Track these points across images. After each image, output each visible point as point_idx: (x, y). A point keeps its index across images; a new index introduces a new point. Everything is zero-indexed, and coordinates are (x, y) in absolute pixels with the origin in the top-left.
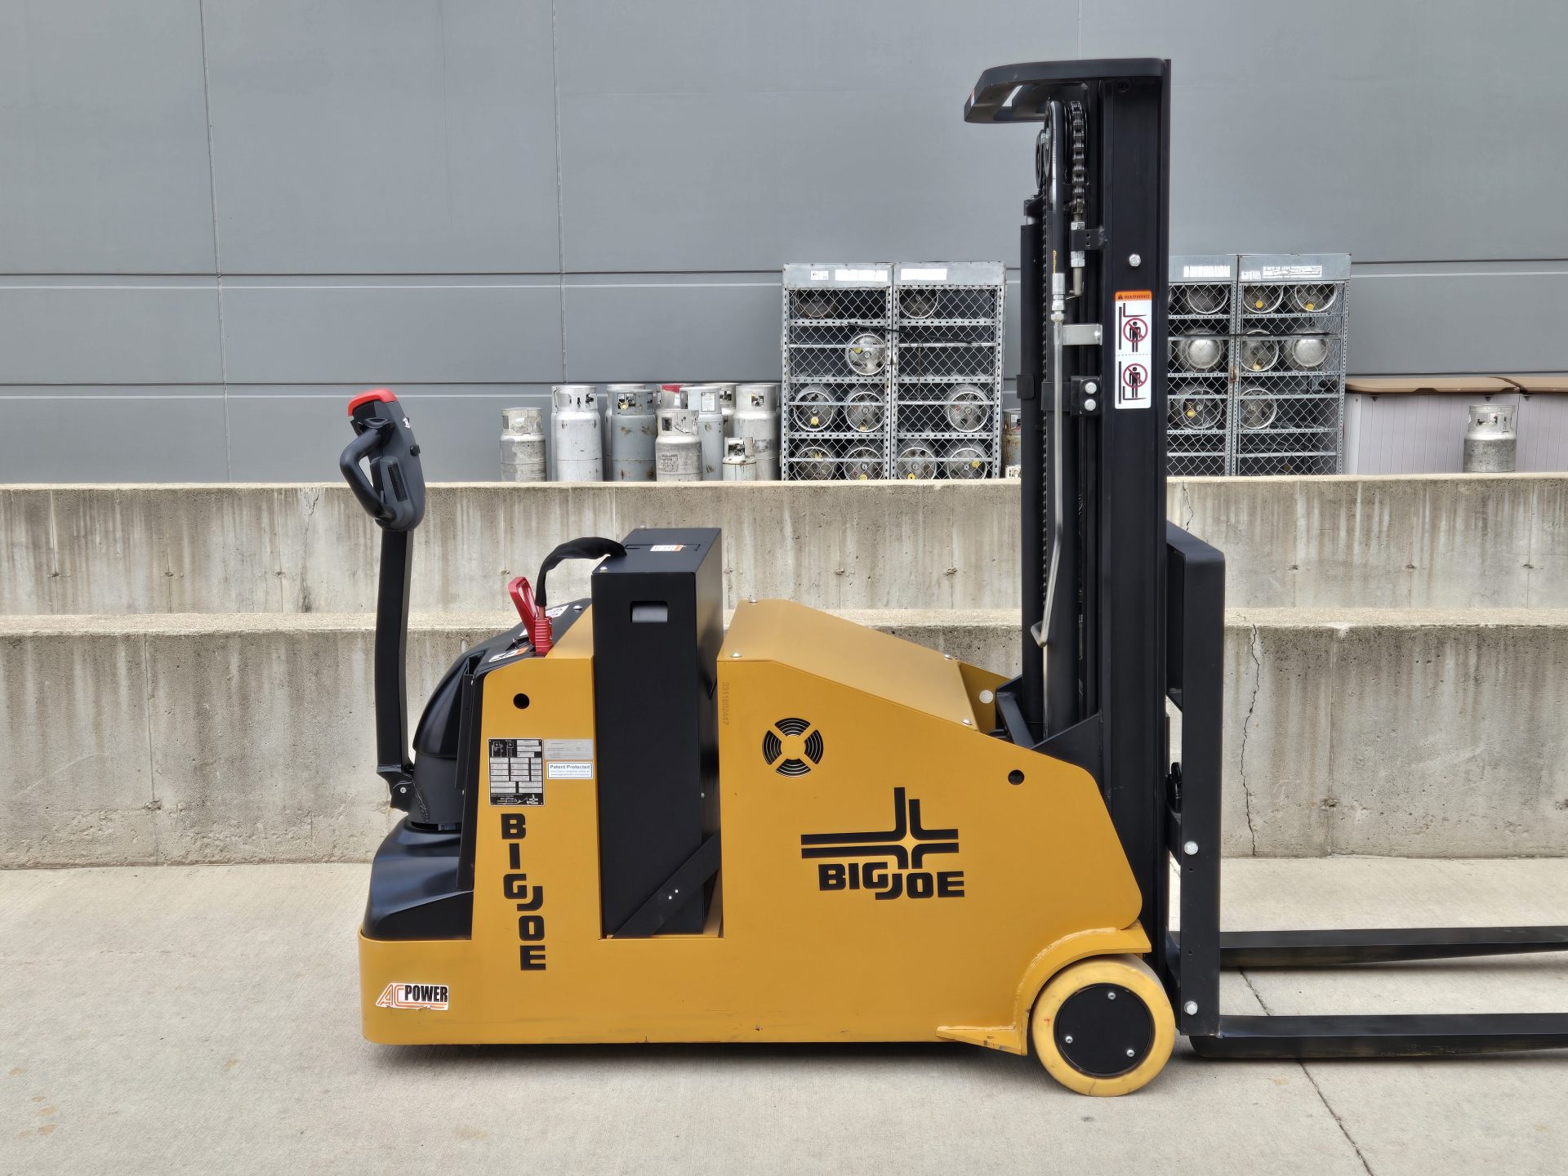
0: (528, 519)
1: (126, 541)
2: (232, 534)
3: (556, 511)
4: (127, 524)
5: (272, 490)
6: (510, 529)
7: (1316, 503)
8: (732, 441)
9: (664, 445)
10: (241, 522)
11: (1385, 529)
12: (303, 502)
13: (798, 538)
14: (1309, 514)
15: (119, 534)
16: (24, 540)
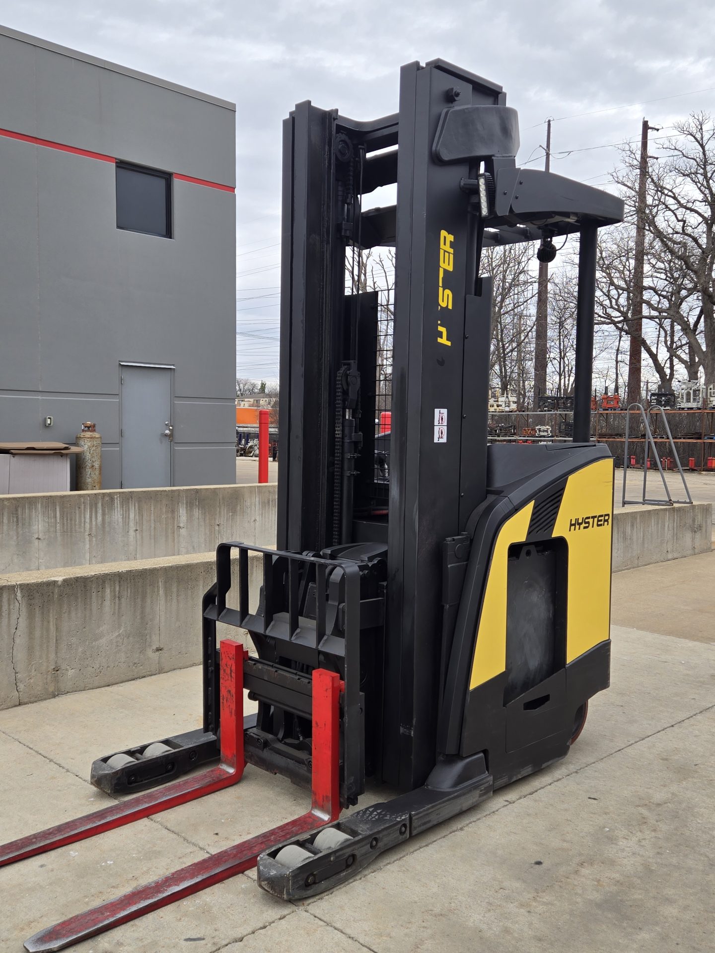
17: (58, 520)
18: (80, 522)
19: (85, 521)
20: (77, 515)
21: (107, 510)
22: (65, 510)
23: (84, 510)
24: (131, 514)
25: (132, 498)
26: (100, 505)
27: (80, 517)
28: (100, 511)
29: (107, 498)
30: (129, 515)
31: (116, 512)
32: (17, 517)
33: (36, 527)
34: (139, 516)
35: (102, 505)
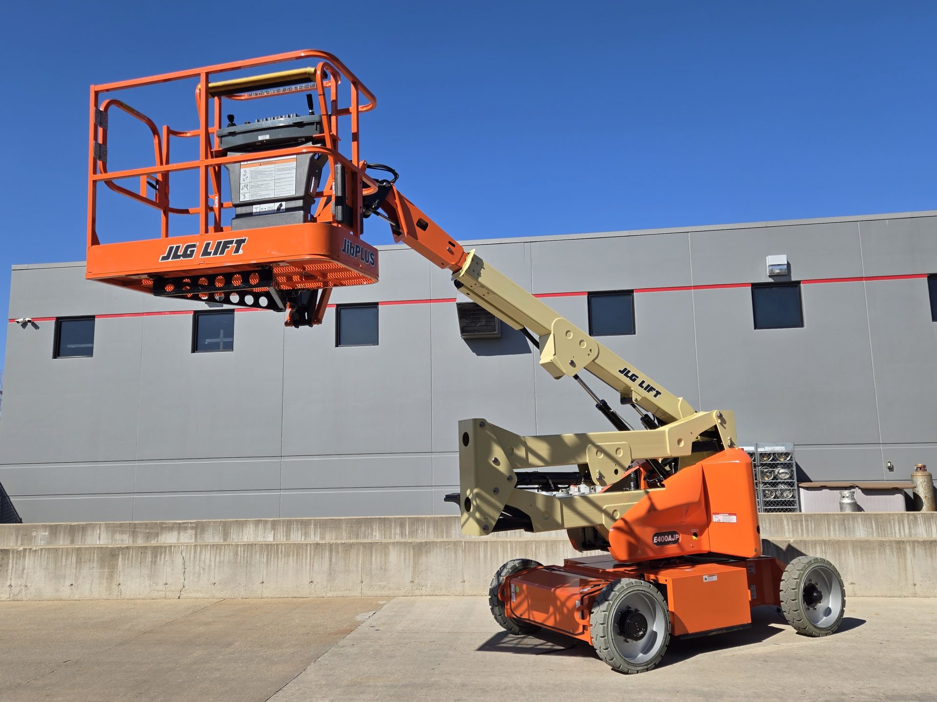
4: (428, 527)
7: (790, 521)
11: (813, 529)
14: (788, 524)
17: (874, 530)
18: (891, 533)
20: (889, 528)
21: (912, 526)
23: (894, 524)
26: (906, 522)
27: (891, 528)
28: (906, 526)
29: (911, 517)
30: (931, 530)
31: (920, 527)
32: (845, 527)
33: (859, 533)
35: (908, 522)
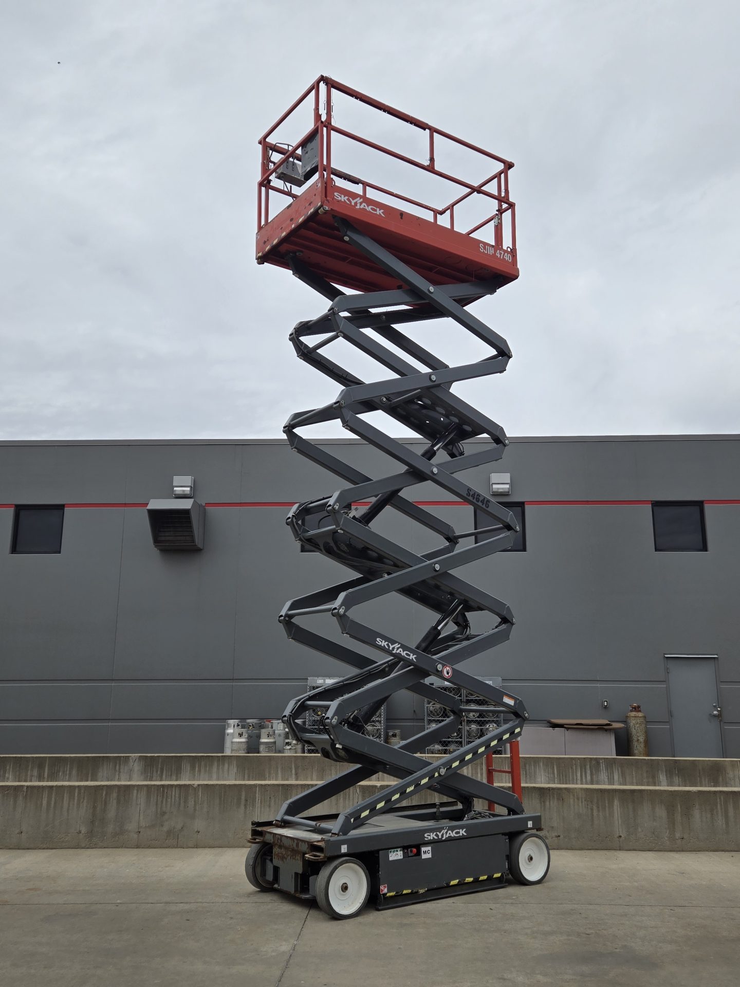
0: (206, 766)
1: (70, 774)
2: (106, 772)
3: (216, 764)
5: (121, 756)
6: (200, 771)
8: (287, 741)
9: (263, 742)
10: (109, 768)
12: (131, 760)
13: (297, 774)
15: (68, 772)
16: (36, 774)
19: (577, 779)
22: (561, 768)
23: (576, 770)
24: (615, 776)
25: (615, 763)
28: (588, 772)
31: (602, 772)
34: (622, 778)
